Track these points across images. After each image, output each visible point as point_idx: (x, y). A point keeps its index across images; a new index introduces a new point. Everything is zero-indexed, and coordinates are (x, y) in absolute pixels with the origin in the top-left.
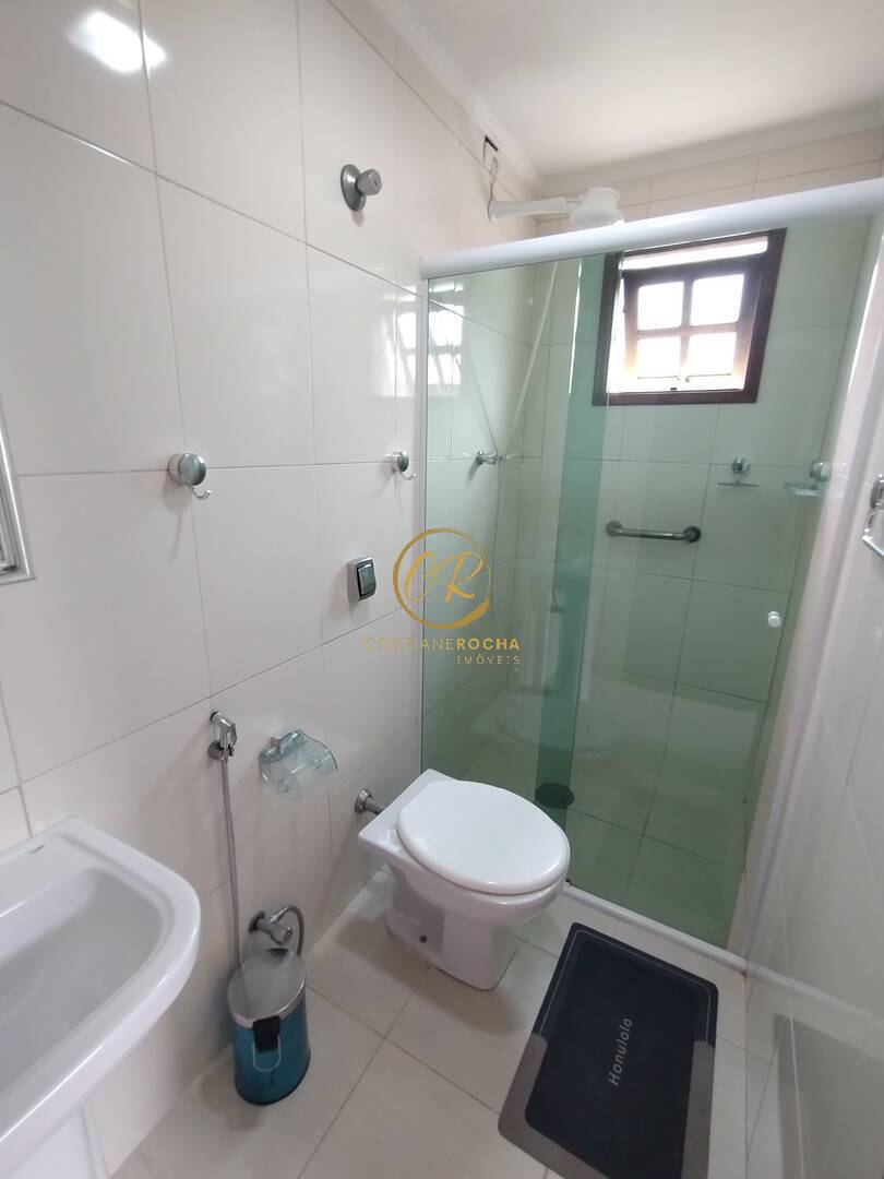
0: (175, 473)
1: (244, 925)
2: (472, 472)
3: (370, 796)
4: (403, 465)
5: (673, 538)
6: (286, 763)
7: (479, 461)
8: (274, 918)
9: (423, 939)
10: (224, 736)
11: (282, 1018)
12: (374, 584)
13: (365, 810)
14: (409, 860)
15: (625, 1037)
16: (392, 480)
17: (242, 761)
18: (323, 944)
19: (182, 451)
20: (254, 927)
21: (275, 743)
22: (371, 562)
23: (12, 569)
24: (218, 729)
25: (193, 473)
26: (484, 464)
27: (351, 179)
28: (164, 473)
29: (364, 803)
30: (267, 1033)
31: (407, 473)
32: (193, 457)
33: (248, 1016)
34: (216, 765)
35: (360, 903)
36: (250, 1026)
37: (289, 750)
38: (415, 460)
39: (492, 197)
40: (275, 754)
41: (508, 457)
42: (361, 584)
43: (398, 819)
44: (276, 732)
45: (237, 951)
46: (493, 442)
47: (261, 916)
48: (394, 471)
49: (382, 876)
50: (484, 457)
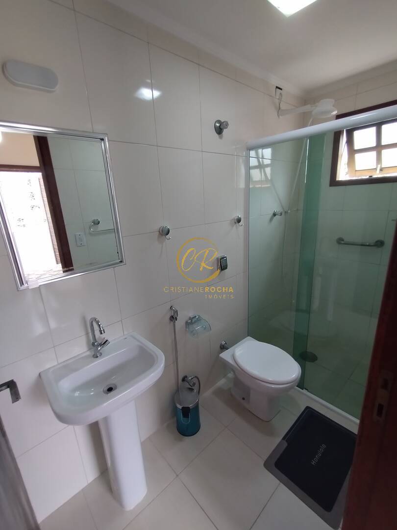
0: (161, 232)
1: (180, 378)
2: (271, 220)
3: (226, 343)
4: (239, 221)
5: (369, 246)
6: (195, 326)
7: (275, 215)
8: (190, 378)
9: (244, 399)
10: (174, 314)
11: (191, 408)
12: (227, 265)
13: (223, 348)
14: (236, 366)
15: (321, 450)
16: (235, 226)
17: (180, 323)
18: (207, 394)
19: (162, 225)
20: (184, 380)
21: (191, 319)
22: (226, 257)
23: (121, 262)
24: (173, 312)
25: (166, 232)
26: (277, 216)
27: (218, 125)
28: (158, 232)
29: (223, 346)
30: (186, 411)
31: (240, 224)
32: (166, 227)
33: (181, 405)
34: (172, 323)
35: (221, 383)
36: (181, 408)
37: (195, 322)
38: (244, 218)
39: (279, 109)
40: (191, 322)
41: (289, 211)
42: (222, 265)
43: (234, 352)
44: (191, 315)
45: (178, 386)
46: (282, 206)
47: (186, 377)
48: (235, 223)
49: (230, 375)
50: (277, 213)
